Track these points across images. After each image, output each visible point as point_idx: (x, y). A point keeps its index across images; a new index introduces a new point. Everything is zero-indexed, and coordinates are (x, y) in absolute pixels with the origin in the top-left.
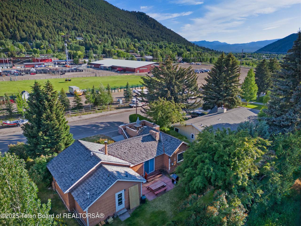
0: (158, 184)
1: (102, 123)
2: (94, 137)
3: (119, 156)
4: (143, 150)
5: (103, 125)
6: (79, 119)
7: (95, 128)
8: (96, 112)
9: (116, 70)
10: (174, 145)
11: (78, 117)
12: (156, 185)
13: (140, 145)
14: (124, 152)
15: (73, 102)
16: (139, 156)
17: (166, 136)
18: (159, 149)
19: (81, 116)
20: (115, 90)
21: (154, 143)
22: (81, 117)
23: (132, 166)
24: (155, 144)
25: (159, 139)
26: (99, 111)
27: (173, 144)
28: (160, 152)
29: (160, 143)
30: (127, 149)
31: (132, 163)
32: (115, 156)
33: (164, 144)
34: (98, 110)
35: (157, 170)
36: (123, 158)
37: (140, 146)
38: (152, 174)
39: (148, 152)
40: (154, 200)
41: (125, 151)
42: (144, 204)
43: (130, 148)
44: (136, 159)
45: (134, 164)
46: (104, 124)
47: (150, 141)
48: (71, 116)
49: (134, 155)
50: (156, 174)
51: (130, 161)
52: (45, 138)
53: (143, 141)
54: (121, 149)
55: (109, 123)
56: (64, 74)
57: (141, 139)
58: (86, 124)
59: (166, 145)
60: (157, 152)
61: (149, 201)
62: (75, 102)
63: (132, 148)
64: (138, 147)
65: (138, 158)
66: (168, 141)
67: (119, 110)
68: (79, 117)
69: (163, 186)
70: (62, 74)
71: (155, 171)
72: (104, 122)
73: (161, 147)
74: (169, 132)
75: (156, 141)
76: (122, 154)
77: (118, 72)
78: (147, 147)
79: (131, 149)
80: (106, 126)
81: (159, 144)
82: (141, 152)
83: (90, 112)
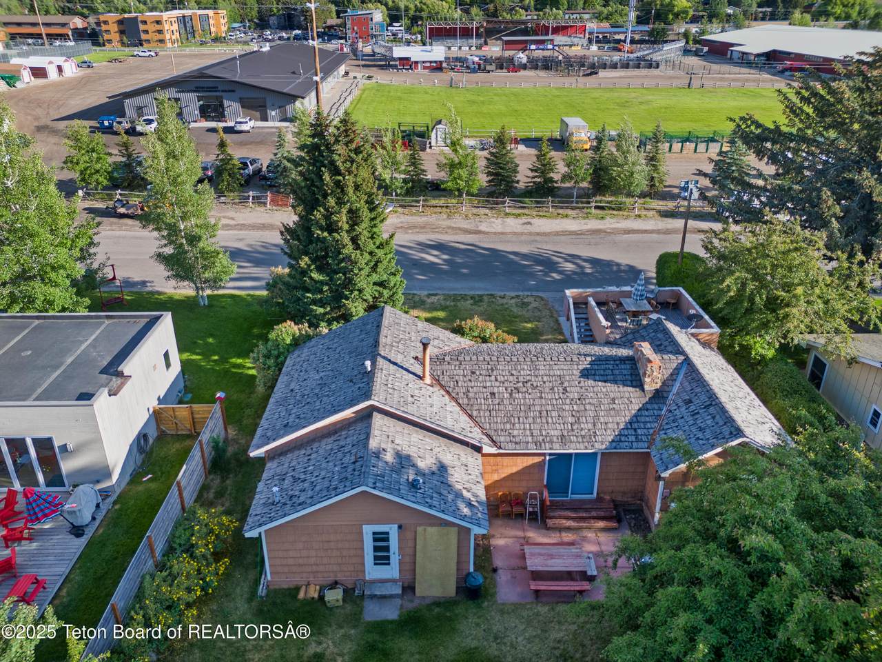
0: (560, 556)
1: (571, 258)
2: (513, 298)
3: (466, 401)
4: (567, 407)
5: (569, 266)
6: (519, 229)
7: (541, 271)
8: (587, 216)
9: (780, 67)
10: (700, 435)
11: (524, 220)
12: (551, 556)
13: (566, 384)
14: (491, 390)
15: (532, 170)
16: (537, 426)
17: (694, 385)
18: (635, 425)
19: (533, 221)
20: (711, 145)
21: (627, 395)
22: (530, 223)
23: (487, 449)
24: (629, 401)
25: (658, 386)
26: (598, 212)
27: (701, 429)
28: (633, 438)
29: (656, 406)
30: (507, 384)
31: (493, 441)
32: (453, 395)
33: (670, 415)
34: (597, 207)
35: (607, 497)
36: (475, 413)
37: (565, 389)
38: (576, 507)
39: (579, 423)
40: (517, 607)
41: (496, 390)
42: (470, 602)
43: (520, 384)
44: (515, 433)
45: (500, 448)
46: (579, 261)
47: (615, 382)
48: (507, 214)
49: (522, 414)
50: (594, 514)
51: (492, 433)
52: (315, 275)
53: (586, 374)
54: (488, 378)
55: (594, 262)
56: (596, 73)
57: (585, 363)
58: (524, 250)
59: (674, 421)
60: (620, 435)
61: (496, 601)
62: (536, 171)
63: (529, 384)
64: (552, 389)
65: (528, 433)
66: (693, 408)
67: (669, 220)
68: (526, 221)
69: (584, 576)
70: (588, 75)
71: (599, 499)
72: (579, 257)
73: (647, 419)
74: (766, 365)
75: (643, 390)
76: (481, 395)
77: (788, 73)
78: (587, 401)
79: (524, 389)
80: (578, 270)
81: (649, 406)
82: (554, 414)
83: (569, 212)
